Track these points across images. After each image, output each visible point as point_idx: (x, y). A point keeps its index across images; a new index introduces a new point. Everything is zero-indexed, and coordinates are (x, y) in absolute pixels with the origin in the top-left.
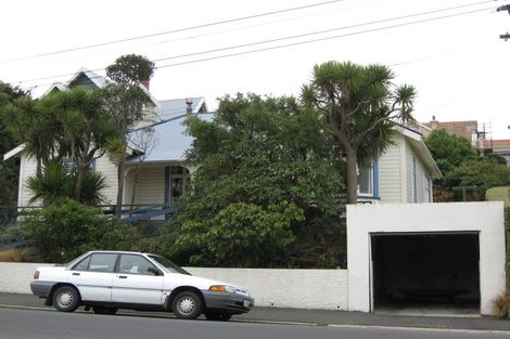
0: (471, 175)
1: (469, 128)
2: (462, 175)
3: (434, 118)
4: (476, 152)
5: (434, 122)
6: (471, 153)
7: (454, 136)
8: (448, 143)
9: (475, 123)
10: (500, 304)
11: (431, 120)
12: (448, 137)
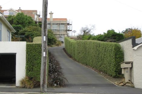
0: (29, 32)
1: (34, 13)
2: (26, 31)
3: (20, 8)
4: (34, 22)
5: (20, 10)
6: (32, 23)
7: (26, 16)
8: (23, 19)
9: (36, 11)
10: (23, 82)
11: (19, 9)
12: (24, 16)
